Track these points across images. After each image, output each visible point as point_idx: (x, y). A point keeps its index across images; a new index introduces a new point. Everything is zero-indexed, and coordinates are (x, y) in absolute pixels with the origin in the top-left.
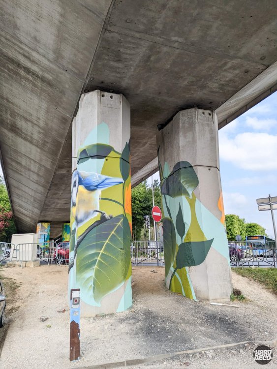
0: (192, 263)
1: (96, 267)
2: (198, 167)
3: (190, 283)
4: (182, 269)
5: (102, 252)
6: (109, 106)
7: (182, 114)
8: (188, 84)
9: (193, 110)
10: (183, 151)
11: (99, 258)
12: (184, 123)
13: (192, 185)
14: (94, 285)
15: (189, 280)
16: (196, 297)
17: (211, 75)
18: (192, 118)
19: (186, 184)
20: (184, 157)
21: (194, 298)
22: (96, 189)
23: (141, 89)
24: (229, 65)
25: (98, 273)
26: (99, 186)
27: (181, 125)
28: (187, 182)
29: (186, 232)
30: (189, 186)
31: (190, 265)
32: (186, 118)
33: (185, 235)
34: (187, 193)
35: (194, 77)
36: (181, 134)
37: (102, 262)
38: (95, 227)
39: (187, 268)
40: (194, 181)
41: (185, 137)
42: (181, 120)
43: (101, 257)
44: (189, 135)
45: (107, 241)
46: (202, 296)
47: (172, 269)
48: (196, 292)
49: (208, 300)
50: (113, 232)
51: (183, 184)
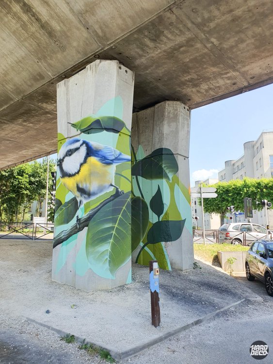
0: (169, 238)
1: (112, 240)
2: (179, 156)
3: (166, 256)
4: (157, 244)
5: (116, 226)
6: (125, 80)
7: (168, 104)
8: (188, 80)
9: (178, 103)
10: (166, 139)
11: (114, 232)
12: (169, 113)
13: (172, 171)
14: (109, 257)
15: (165, 253)
16: (172, 268)
17: (211, 78)
18: (177, 110)
19: (167, 169)
20: (166, 145)
21: (170, 269)
22: (112, 163)
23: (148, 72)
24: (229, 75)
25: (114, 247)
26: (115, 161)
27: (166, 114)
28: (168, 167)
29: (164, 212)
30: (170, 171)
31: (166, 240)
32: (171, 109)
33: (163, 214)
34: (167, 177)
35: (197, 75)
36: (165, 122)
37: (116, 237)
38: (110, 201)
39: (163, 243)
40: (175, 167)
41: (169, 126)
42: (166, 110)
43: (116, 232)
44: (173, 125)
45: (120, 216)
46: (176, 267)
47: (142, 244)
48: (171, 264)
49: (182, 270)
50: (124, 208)
51: (165, 169)
